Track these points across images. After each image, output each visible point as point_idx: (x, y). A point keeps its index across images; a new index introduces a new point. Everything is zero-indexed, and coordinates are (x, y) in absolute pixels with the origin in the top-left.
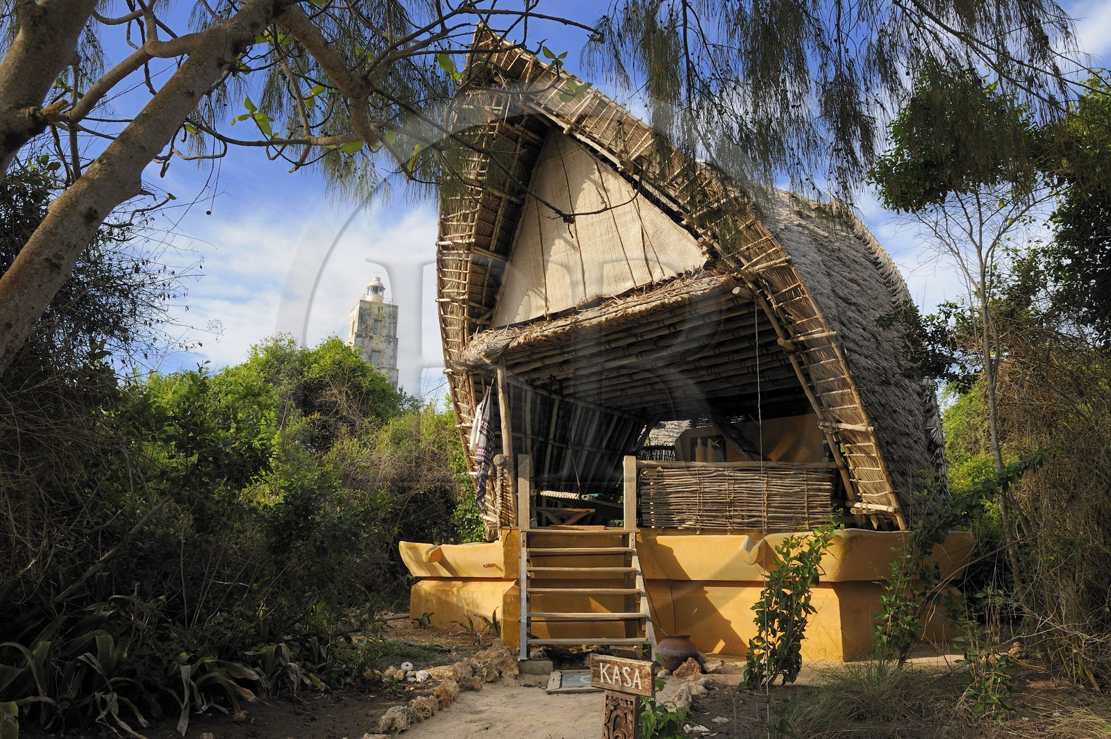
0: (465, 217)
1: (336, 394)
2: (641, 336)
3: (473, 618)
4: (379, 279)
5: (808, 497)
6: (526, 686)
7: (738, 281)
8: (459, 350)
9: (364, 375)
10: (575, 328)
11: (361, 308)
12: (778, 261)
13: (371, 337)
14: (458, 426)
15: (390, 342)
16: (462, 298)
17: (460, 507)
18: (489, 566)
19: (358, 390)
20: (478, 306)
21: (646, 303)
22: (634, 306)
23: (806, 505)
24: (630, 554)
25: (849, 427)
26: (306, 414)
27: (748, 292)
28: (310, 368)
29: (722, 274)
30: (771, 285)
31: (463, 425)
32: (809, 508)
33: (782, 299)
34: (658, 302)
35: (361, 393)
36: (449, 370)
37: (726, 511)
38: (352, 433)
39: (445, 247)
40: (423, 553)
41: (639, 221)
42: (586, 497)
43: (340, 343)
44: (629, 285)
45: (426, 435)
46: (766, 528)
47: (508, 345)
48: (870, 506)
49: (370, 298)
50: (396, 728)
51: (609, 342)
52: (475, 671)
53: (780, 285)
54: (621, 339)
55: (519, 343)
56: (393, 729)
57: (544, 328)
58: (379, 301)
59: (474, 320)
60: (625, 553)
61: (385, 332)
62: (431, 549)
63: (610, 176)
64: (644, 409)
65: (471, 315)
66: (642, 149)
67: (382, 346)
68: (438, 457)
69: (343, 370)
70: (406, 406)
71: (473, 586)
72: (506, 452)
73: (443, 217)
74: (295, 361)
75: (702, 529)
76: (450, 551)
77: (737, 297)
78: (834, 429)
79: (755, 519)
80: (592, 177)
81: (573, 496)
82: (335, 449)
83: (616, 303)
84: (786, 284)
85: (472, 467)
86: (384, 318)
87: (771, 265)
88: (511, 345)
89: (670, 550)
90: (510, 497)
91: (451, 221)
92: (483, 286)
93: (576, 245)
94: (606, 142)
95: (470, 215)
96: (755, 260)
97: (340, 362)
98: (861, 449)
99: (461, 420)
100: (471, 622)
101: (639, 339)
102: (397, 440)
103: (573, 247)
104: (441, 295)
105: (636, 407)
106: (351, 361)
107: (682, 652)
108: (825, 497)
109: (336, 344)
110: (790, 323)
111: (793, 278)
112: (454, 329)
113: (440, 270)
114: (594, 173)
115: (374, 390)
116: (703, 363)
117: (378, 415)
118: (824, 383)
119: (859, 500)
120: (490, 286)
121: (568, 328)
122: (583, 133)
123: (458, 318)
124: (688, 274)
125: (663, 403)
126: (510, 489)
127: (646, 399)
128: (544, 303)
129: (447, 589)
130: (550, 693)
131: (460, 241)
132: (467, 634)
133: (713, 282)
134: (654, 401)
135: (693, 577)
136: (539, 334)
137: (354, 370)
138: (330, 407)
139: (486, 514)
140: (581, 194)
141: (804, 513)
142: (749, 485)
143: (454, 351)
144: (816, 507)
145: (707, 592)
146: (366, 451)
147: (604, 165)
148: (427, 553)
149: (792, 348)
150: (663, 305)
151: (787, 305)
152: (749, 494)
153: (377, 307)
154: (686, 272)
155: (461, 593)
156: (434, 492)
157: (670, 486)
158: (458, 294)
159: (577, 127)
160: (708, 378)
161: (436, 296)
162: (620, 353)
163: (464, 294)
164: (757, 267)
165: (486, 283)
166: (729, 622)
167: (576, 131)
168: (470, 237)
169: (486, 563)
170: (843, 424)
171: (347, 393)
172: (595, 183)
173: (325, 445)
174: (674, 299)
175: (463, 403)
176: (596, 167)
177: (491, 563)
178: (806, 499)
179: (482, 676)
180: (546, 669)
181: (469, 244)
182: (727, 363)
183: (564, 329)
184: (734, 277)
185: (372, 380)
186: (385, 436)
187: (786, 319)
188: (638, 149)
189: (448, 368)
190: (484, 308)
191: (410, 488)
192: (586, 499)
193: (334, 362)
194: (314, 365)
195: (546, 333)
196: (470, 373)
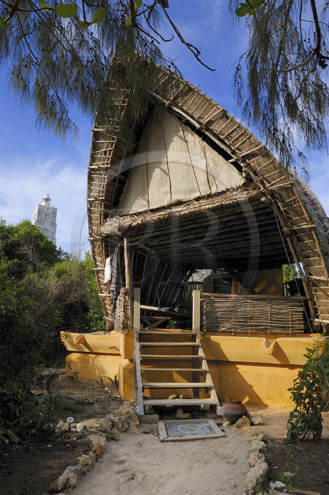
0: (105, 153)
1: (26, 250)
2: (200, 224)
3: (103, 378)
4: (48, 195)
5: (292, 315)
6: (146, 433)
7: (263, 194)
8: (98, 227)
9: (42, 240)
10: (170, 216)
11: (39, 209)
12: (286, 184)
13: (43, 223)
14: (95, 269)
15: (52, 226)
16: (101, 198)
17: (91, 311)
18: (112, 348)
19: (38, 248)
20: (109, 203)
21: (212, 204)
22: (205, 205)
23: (290, 319)
24: (198, 347)
25: (317, 278)
26: (10, 259)
27: (268, 200)
28: (13, 235)
29: (254, 189)
30: (281, 197)
31: (98, 268)
32: (292, 321)
33: (286, 205)
34: (219, 204)
35: (40, 250)
36: (92, 238)
37: (248, 322)
38: (35, 271)
39: (93, 170)
40: (74, 339)
41: (205, 159)
42: (164, 310)
43: (30, 223)
44: (197, 195)
45: (74, 273)
46: (269, 332)
47: (131, 224)
48: (324, 321)
49: (43, 204)
50: (70, 485)
51: (182, 226)
52: (113, 425)
53: (286, 197)
54: (189, 225)
55: (138, 224)
56: (68, 486)
57: (152, 216)
58: (48, 205)
59: (107, 211)
60: (193, 346)
61: (50, 220)
62: (78, 337)
63: (189, 134)
64: (190, 263)
65: (105, 208)
66: (212, 116)
67: (49, 227)
68: (80, 284)
69: (31, 237)
70: (63, 257)
71: (101, 358)
72: (127, 287)
73: (92, 152)
74: (5, 231)
75: (235, 332)
76: (90, 338)
77: (263, 202)
78: (309, 278)
79: (264, 327)
80: (179, 134)
81: (156, 309)
82: (25, 279)
83: (193, 204)
84: (289, 197)
85: (101, 291)
86: (50, 214)
87: (282, 186)
88: (133, 224)
89: (219, 344)
90: (129, 312)
91: (97, 155)
92: (112, 193)
93: (167, 171)
94: (190, 112)
95: (108, 152)
96: (273, 182)
97: (29, 233)
98: (322, 290)
99: (97, 266)
100: (102, 380)
101: (199, 225)
102: (59, 274)
103: (166, 173)
104: (89, 196)
105: (186, 262)
106: (35, 233)
107: (239, 412)
108: (300, 316)
109: (27, 224)
110: (290, 219)
111: (294, 194)
112: (95, 216)
113: (89, 183)
114: (179, 132)
115: (47, 248)
116: (228, 240)
117: (48, 261)
118: (305, 253)
119: (318, 317)
120: (116, 193)
121: (166, 216)
122: (177, 106)
123: (98, 210)
124: (233, 190)
125: (201, 260)
126: (129, 307)
127: (193, 258)
128: (147, 204)
129: (87, 358)
130: (162, 441)
131: (102, 166)
132: (99, 387)
133: (250, 194)
134: (196, 259)
135: (231, 360)
136: (150, 219)
137: (36, 237)
138: (23, 256)
139: (107, 316)
140: (172, 143)
141: (289, 324)
142: (261, 308)
143: (95, 228)
144: (295, 321)
145: (238, 369)
146: (42, 280)
147: (186, 127)
148: (76, 339)
149: (289, 233)
150: (222, 205)
151: (289, 209)
152: (260, 313)
153: (47, 208)
154: (232, 188)
155: (95, 363)
156: (78, 303)
157: (218, 307)
158: (99, 196)
159: (174, 103)
160: (228, 248)
161: (86, 197)
162: (186, 233)
163: (102, 196)
164: (274, 187)
165: (114, 191)
166: (252, 386)
167: (173, 105)
168: (107, 164)
169: (110, 346)
170: (314, 276)
171: (32, 248)
172: (180, 137)
173: (20, 276)
174: (228, 202)
175: (98, 256)
176: (181, 128)
177: (113, 346)
178: (290, 316)
179: (119, 428)
180: (155, 420)
181: (107, 168)
182: (241, 241)
183: (164, 217)
184: (261, 192)
185: (46, 243)
186: (52, 272)
187: (287, 217)
188: (209, 116)
189: (90, 237)
190: (112, 205)
191: (65, 300)
192: (163, 311)
193: (26, 233)
194: (15, 234)
195: (154, 218)
196: (103, 241)
